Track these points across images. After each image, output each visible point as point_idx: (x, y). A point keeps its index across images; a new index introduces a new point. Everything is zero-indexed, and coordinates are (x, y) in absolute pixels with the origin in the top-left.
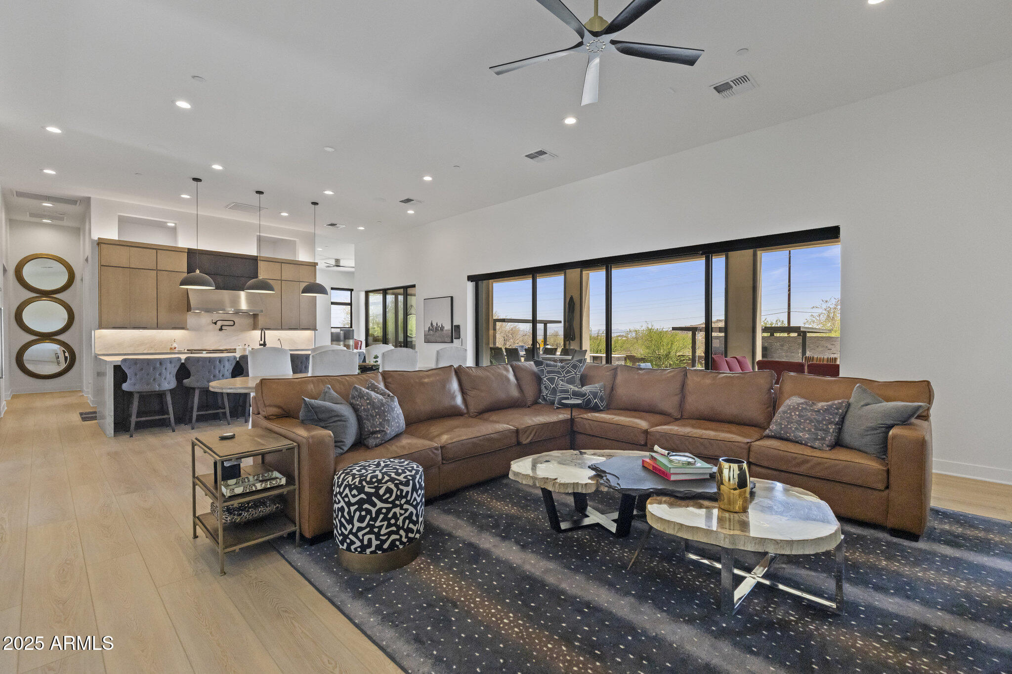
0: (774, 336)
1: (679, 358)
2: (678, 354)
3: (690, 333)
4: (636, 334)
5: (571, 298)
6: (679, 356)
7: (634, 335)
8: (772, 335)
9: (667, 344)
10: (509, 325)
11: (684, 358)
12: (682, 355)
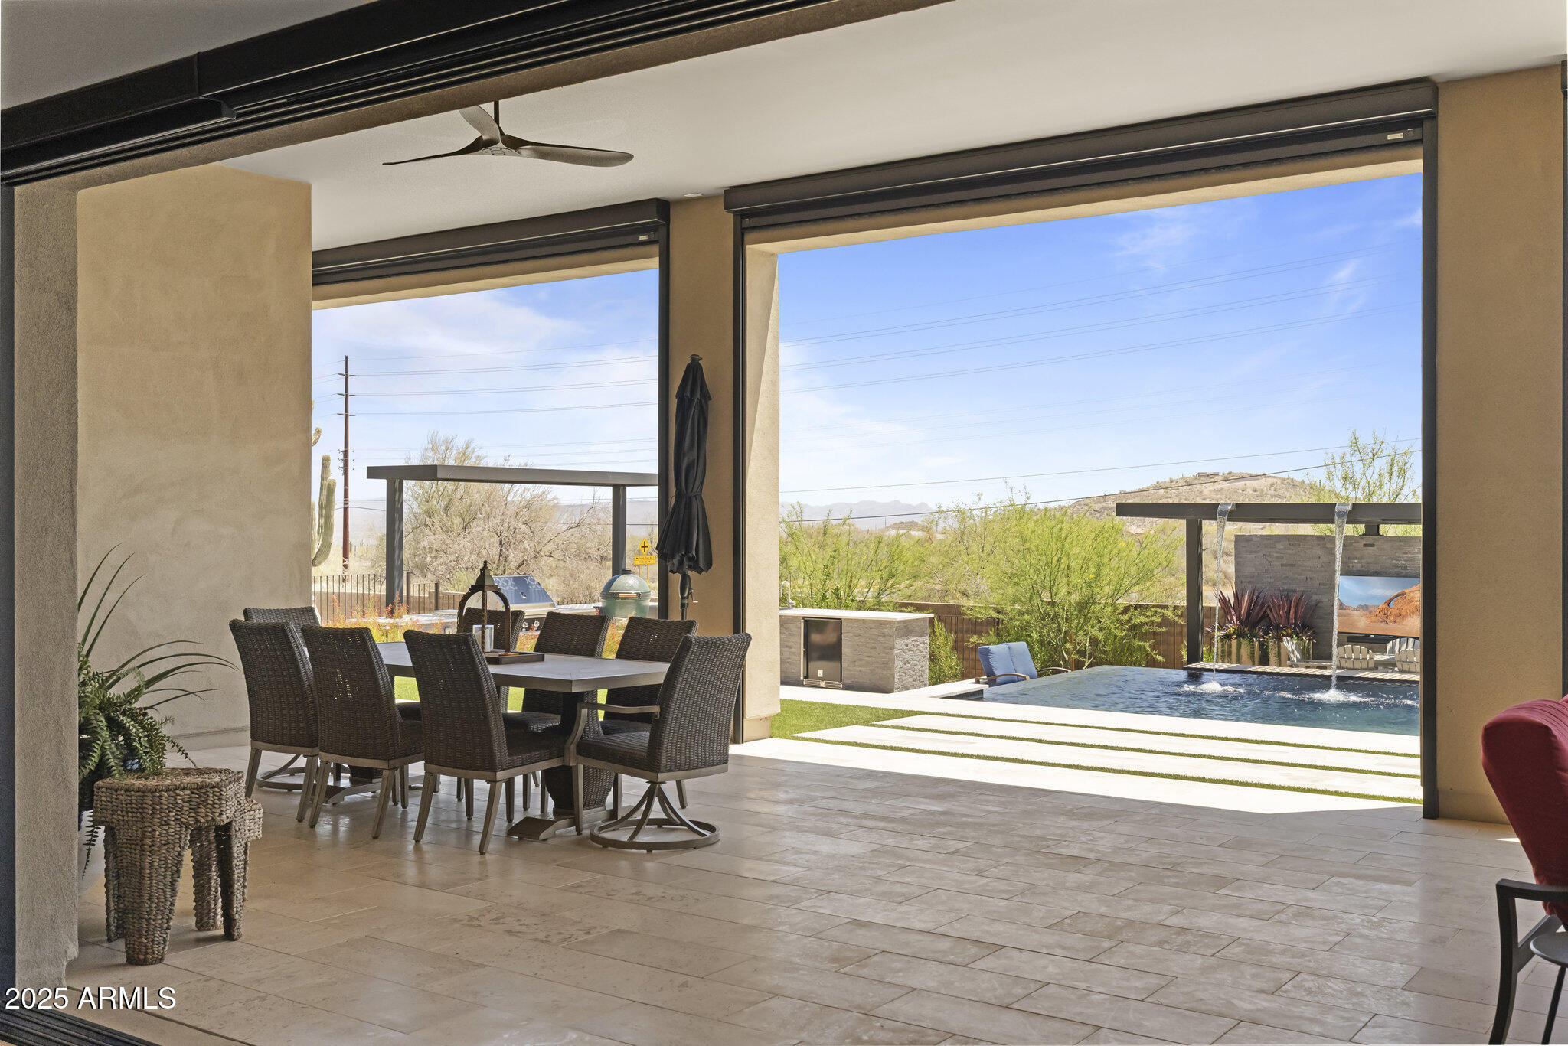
0: (1378, 533)
1: (1125, 618)
2: (1122, 602)
3: (1179, 526)
4: (963, 522)
5: (694, 370)
6: (1126, 610)
7: (953, 523)
8: (1373, 530)
9: (1083, 570)
10: (520, 493)
11: (1143, 619)
12: (1136, 607)
